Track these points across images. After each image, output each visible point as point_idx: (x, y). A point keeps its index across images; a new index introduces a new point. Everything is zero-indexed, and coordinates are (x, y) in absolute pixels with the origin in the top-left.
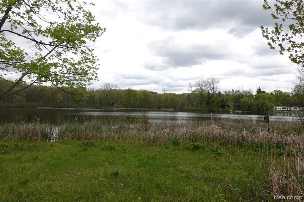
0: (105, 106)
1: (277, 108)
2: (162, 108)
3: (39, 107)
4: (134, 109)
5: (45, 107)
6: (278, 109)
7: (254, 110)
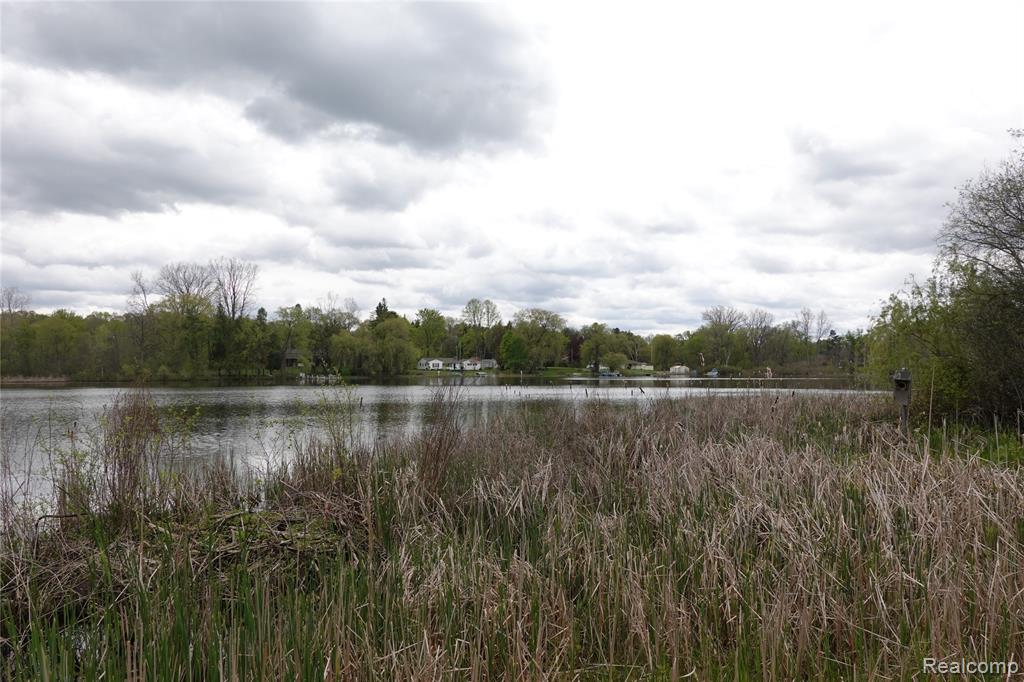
1: (431, 363)
6: (432, 367)
7: (373, 373)
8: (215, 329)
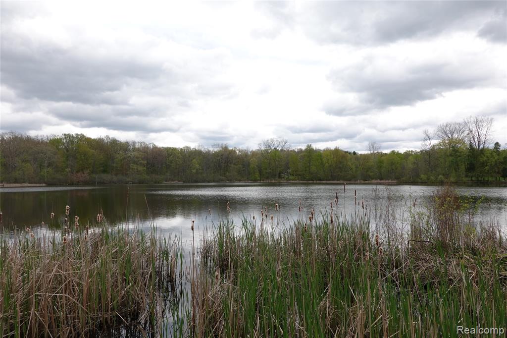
0: (268, 178)
2: (373, 179)
3: (166, 181)
4: (318, 182)
5: (175, 182)
8: (468, 156)
